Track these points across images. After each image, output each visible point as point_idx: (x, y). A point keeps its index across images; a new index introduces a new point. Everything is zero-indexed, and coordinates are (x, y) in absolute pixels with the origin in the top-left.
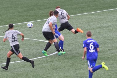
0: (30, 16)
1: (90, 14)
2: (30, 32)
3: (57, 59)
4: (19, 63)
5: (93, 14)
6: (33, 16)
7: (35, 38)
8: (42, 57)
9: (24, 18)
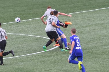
0: (30, 14)
1: (86, 12)
2: (30, 29)
3: (55, 54)
4: (19, 57)
5: (88, 13)
6: (33, 14)
7: (34, 35)
8: (41, 52)
9: (24, 16)
